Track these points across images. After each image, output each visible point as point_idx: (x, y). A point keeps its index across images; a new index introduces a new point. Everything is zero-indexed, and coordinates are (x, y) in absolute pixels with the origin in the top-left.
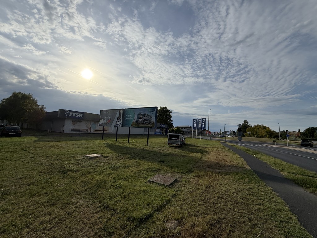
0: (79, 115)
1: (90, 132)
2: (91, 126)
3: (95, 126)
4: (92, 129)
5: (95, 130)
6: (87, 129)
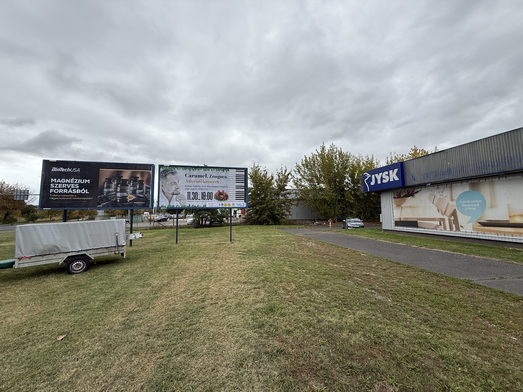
0: (389, 175)
1: (458, 229)
2: (454, 203)
3: (476, 203)
4: (462, 219)
5: (480, 223)
6: (443, 220)
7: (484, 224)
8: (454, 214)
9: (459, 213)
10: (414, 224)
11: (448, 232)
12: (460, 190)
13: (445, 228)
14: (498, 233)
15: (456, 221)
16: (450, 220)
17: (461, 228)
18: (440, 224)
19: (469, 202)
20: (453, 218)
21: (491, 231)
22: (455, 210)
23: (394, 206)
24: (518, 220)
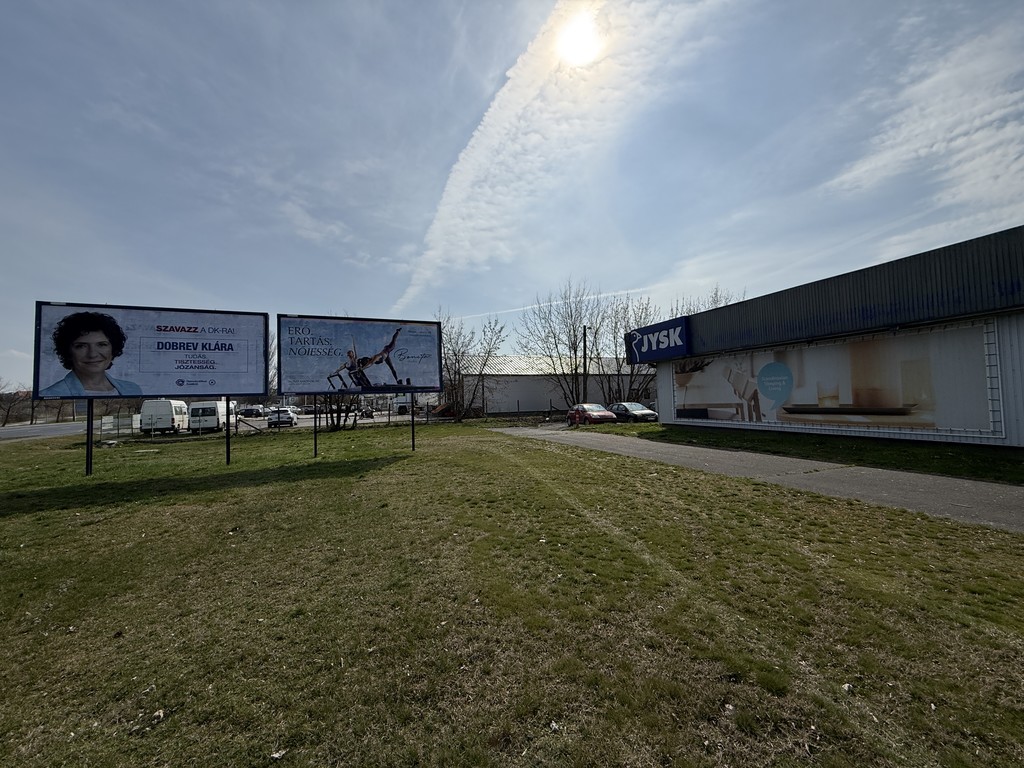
0: (668, 336)
1: (759, 419)
2: (755, 381)
3: (781, 381)
4: (767, 405)
5: (785, 409)
6: (741, 406)
7: (790, 411)
8: (755, 397)
9: (761, 396)
10: (702, 413)
11: (747, 424)
12: (764, 360)
13: (743, 419)
14: (805, 422)
15: (757, 407)
16: (749, 406)
17: (762, 417)
18: (737, 413)
19: (773, 378)
20: (753, 403)
21: (798, 421)
22: (756, 390)
23: (676, 385)
24: (828, 404)
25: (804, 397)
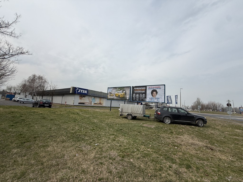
0: (85, 91)
2: (91, 100)
4: (92, 103)
6: (89, 103)
7: (94, 104)
8: (91, 102)
9: (92, 102)
10: (84, 104)
12: (93, 98)
23: (79, 99)
24: (98, 103)
25: (96, 102)
